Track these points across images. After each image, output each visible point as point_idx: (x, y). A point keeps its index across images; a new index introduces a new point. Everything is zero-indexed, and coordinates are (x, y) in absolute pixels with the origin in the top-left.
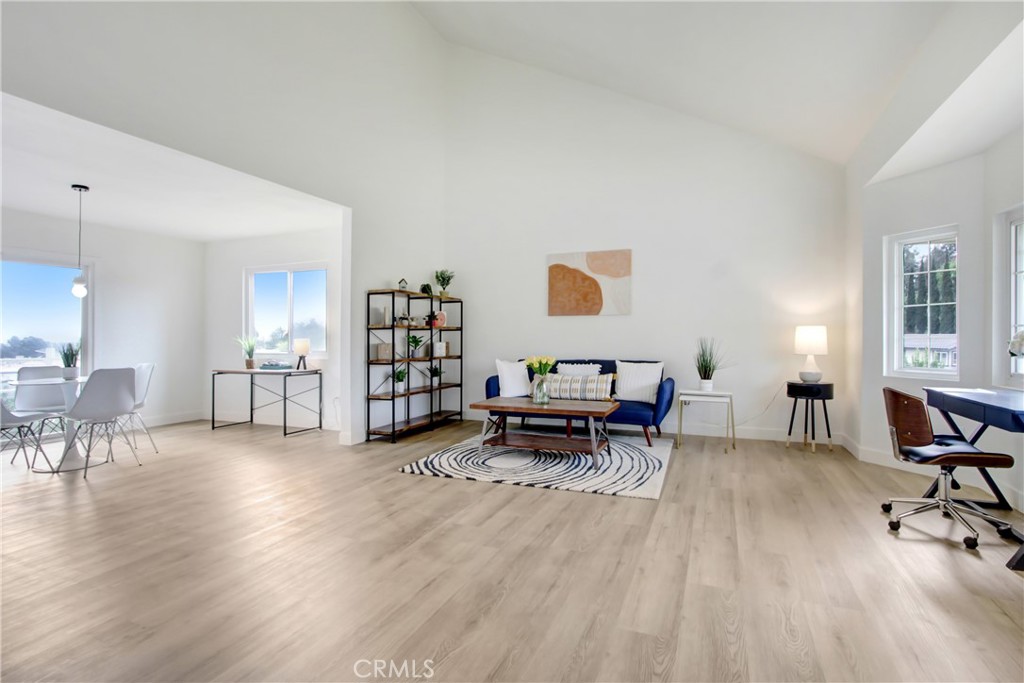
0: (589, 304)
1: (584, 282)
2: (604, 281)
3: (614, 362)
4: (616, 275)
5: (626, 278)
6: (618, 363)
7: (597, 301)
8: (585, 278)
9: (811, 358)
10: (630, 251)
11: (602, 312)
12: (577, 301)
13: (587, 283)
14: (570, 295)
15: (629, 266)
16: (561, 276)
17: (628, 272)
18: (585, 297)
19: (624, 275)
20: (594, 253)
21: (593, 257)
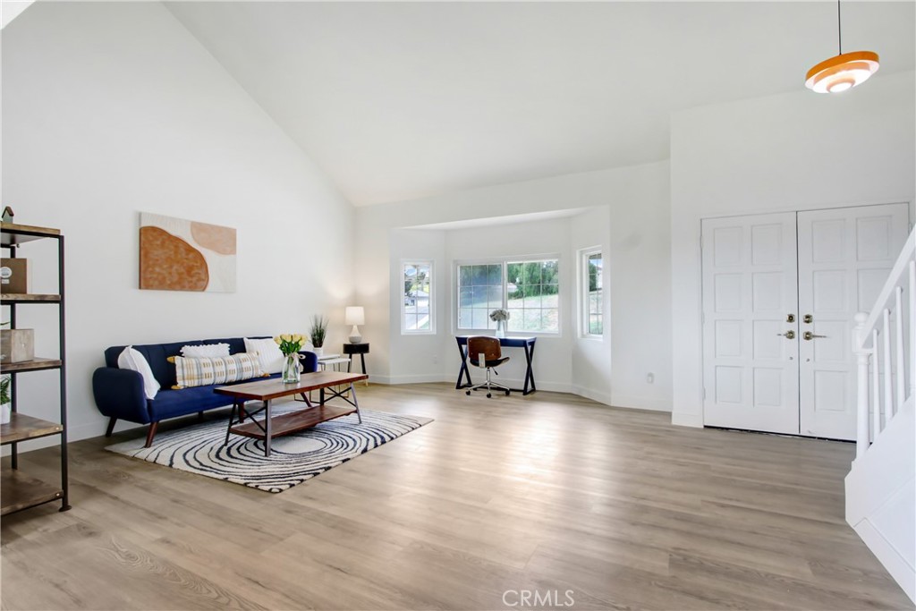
0: (194, 279)
1: (187, 254)
2: (209, 255)
3: (242, 339)
4: (222, 252)
5: (232, 256)
6: (246, 340)
7: (203, 277)
8: (190, 249)
9: (355, 327)
10: (235, 230)
11: (208, 289)
12: (180, 274)
13: (191, 256)
14: (171, 267)
15: (235, 244)
16: (159, 243)
17: (233, 251)
18: (189, 270)
19: (230, 254)
20: (200, 224)
21: (198, 228)
